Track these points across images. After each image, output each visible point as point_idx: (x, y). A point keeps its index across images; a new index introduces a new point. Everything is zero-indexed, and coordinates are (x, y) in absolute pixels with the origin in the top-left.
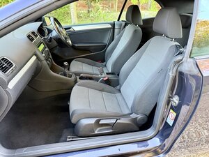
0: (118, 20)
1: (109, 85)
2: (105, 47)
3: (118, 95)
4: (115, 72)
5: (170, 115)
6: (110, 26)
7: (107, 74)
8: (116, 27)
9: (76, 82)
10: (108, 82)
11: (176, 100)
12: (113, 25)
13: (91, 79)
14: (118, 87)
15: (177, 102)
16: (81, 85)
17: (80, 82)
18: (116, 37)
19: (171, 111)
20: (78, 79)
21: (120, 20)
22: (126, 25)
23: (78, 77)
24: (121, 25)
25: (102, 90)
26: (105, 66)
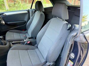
0: (31, 9)
1: (31, 45)
3: (36, 50)
4: (34, 37)
6: (27, 12)
7: (29, 38)
8: (30, 12)
9: (10, 47)
13: (19, 43)
14: (36, 45)
17: (13, 46)
18: (31, 17)
20: (11, 45)
22: (35, 11)
25: (27, 49)
26: (27, 32)
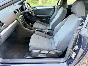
1: (49, 35)
2: (50, 17)
3: (52, 40)
5: (73, 54)
7: (49, 30)
8: (56, 8)
10: (48, 33)
11: (76, 47)
12: (55, 7)
13: (41, 31)
14: (53, 36)
15: (77, 49)
16: (36, 34)
17: (36, 32)
18: (55, 13)
19: (74, 52)
20: (35, 31)
21: (58, 5)
23: (36, 30)
24: (58, 7)
25: (45, 37)
26: (49, 25)
